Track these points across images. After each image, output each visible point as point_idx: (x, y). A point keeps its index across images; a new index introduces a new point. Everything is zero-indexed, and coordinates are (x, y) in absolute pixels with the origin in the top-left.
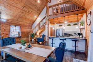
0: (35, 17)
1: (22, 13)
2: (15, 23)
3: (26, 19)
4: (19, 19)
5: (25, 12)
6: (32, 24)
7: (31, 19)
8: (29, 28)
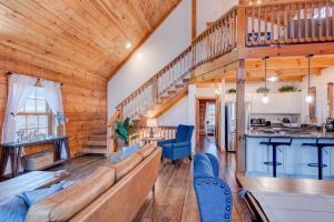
0: (129, 46)
1: (84, 13)
2: (37, 62)
3: (91, 47)
4: (57, 45)
5: (96, 13)
6: (108, 79)
7: (111, 51)
8: (96, 93)
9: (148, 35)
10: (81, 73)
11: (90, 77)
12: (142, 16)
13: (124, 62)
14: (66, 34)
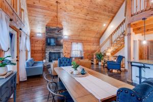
0: (105, 25)
1: (85, 24)
3: (90, 31)
4: (81, 33)
6: (100, 38)
7: (98, 29)
8: (95, 44)
9: (113, 17)
10: (89, 39)
11: (92, 39)
12: (107, 13)
13: (105, 31)
14: (82, 30)
